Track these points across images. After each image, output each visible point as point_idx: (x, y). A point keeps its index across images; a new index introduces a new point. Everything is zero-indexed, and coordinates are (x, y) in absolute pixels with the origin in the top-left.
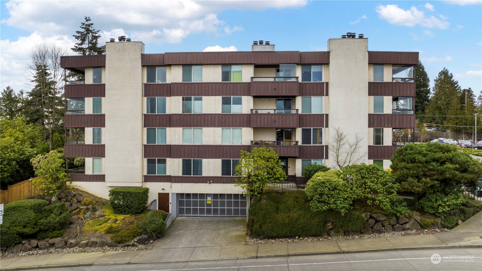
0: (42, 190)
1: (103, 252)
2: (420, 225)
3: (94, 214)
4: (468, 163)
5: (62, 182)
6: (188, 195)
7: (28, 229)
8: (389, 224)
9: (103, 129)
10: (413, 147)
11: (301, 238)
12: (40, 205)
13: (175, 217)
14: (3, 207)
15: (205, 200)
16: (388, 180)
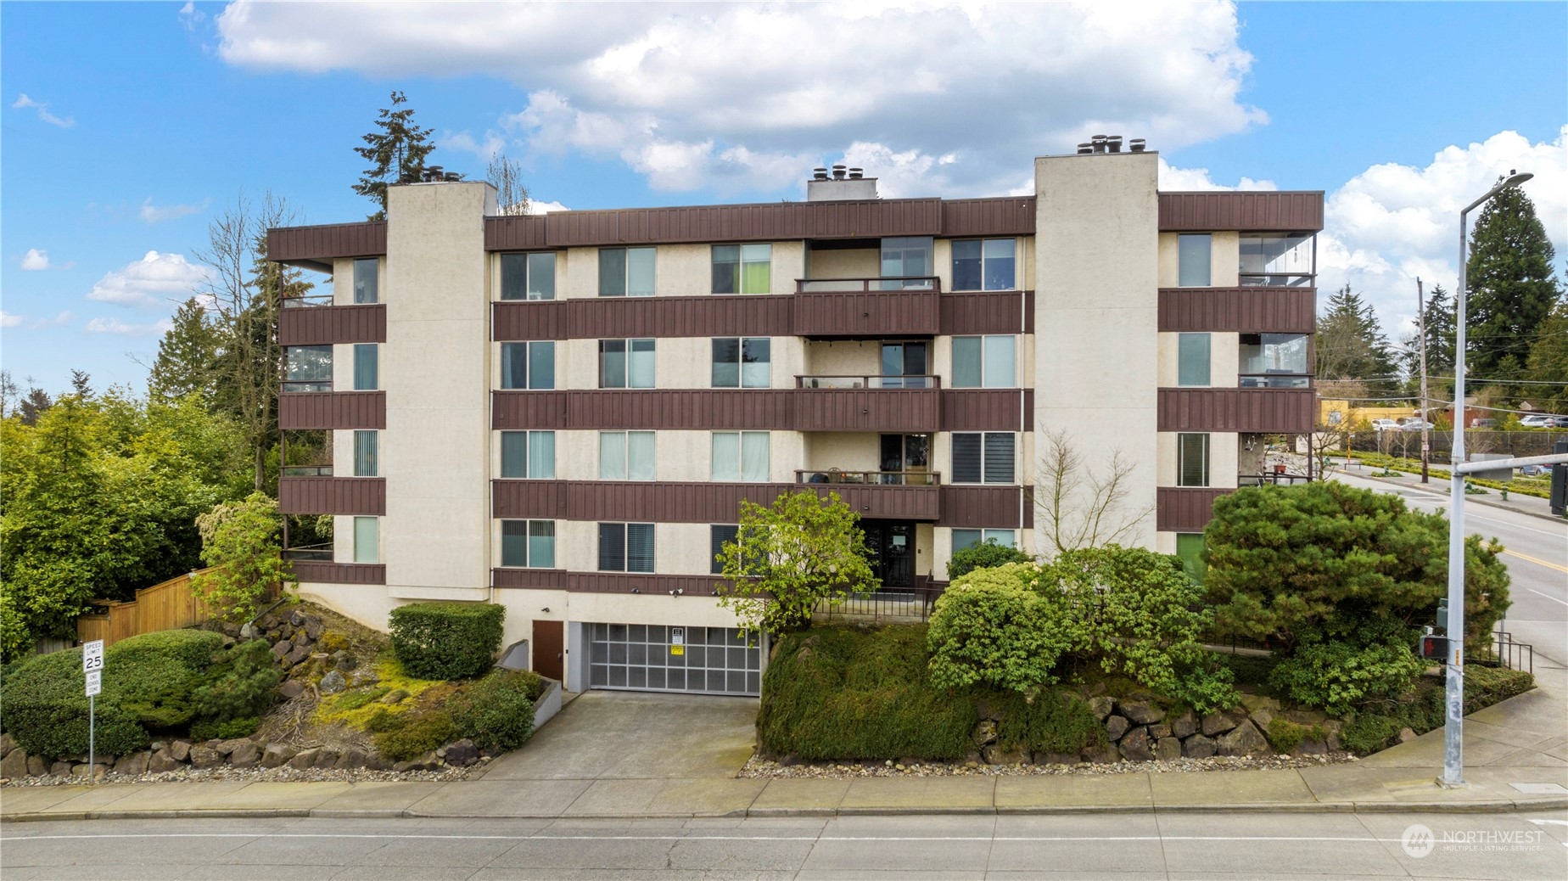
0: (215, 604)
1: (349, 782)
2: (1267, 739)
3: (345, 677)
4: (1426, 550)
5: (271, 584)
6: (618, 629)
7: (165, 711)
8: (1173, 735)
9: (381, 433)
10: (1259, 497)
11: (898, 766)
12: (203, 645)
13: (579, 691)
14: (101, 648)
15: (666, 644)
16: (1172, 599)
